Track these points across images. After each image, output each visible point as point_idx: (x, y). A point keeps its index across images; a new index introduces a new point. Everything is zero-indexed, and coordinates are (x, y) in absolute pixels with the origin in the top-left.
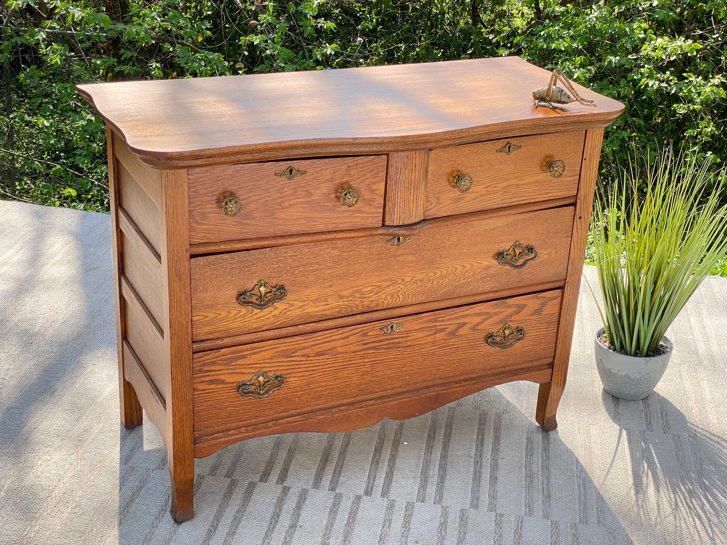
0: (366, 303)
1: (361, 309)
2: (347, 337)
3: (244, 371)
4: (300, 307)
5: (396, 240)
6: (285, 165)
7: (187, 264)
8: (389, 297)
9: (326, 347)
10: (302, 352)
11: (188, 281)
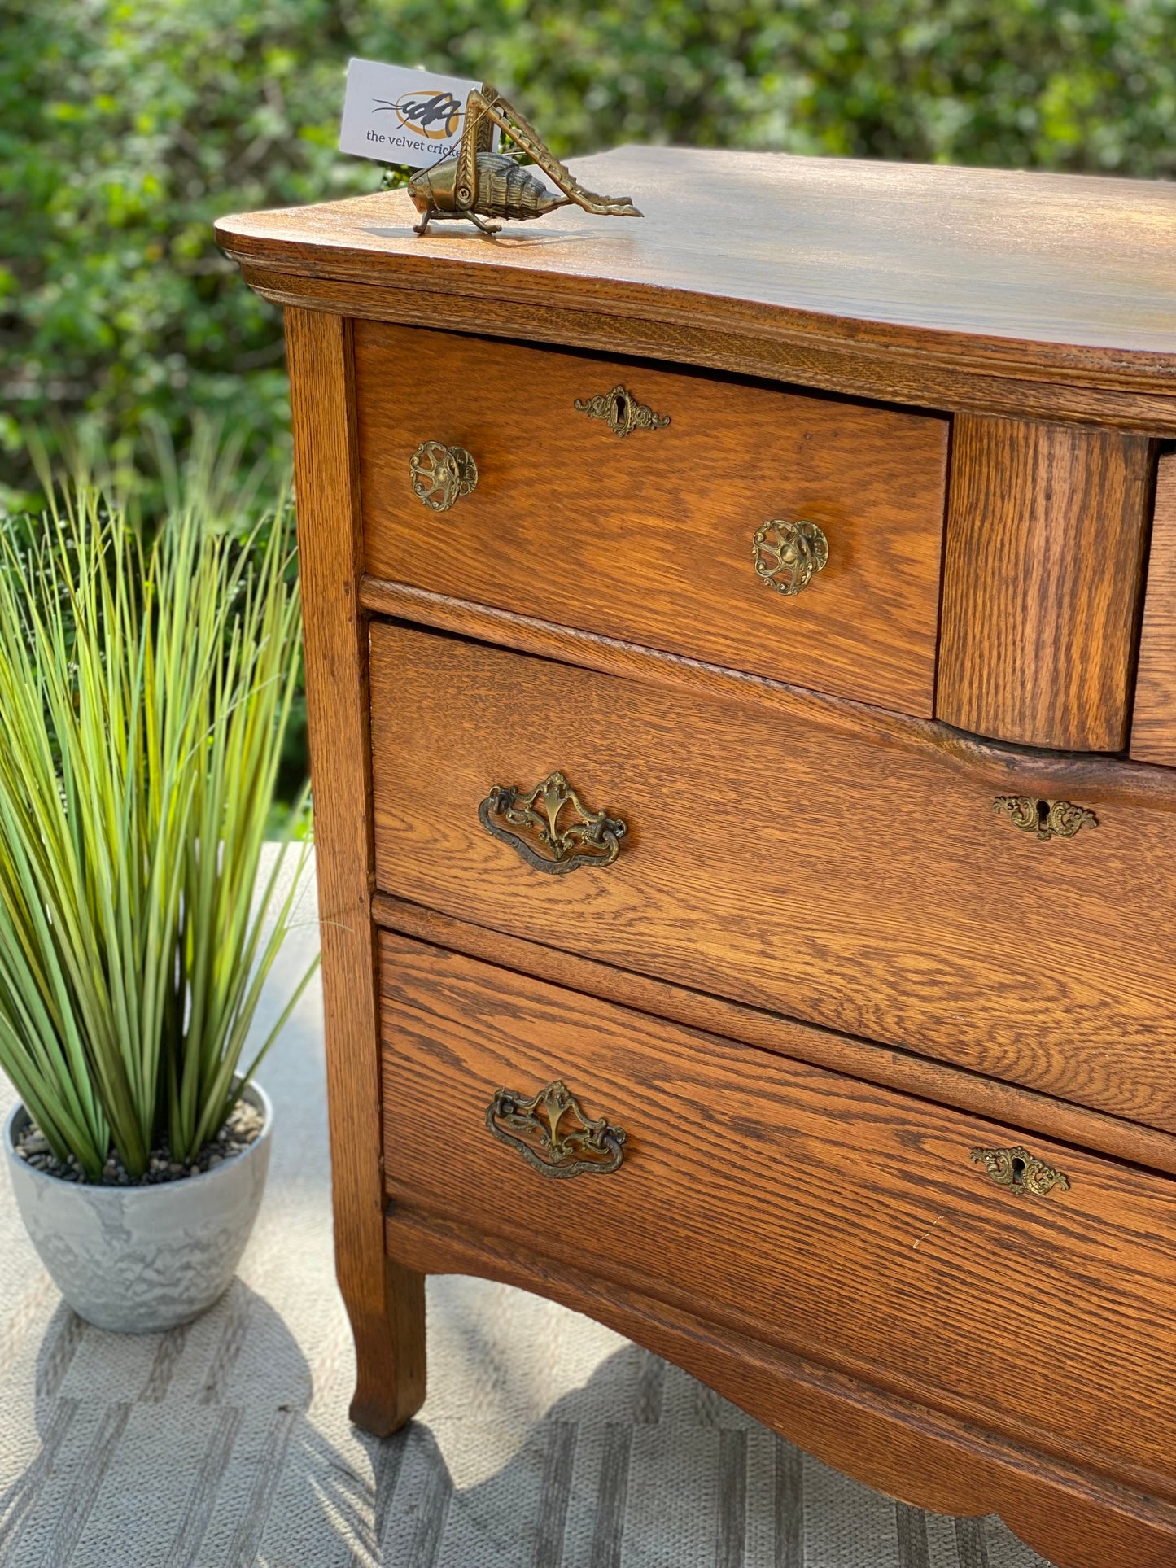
0: (915, 1013)
1: (891, 1030)
2: (845, 1116)
3: (514, 1058)
4: (680, 923)
5: (1032, 812)
6: (605, 378)
7: (346, 636)
8: (1005, 1035)
9: (770, 1112)
10: (689, 1090)
11: (353, 687)
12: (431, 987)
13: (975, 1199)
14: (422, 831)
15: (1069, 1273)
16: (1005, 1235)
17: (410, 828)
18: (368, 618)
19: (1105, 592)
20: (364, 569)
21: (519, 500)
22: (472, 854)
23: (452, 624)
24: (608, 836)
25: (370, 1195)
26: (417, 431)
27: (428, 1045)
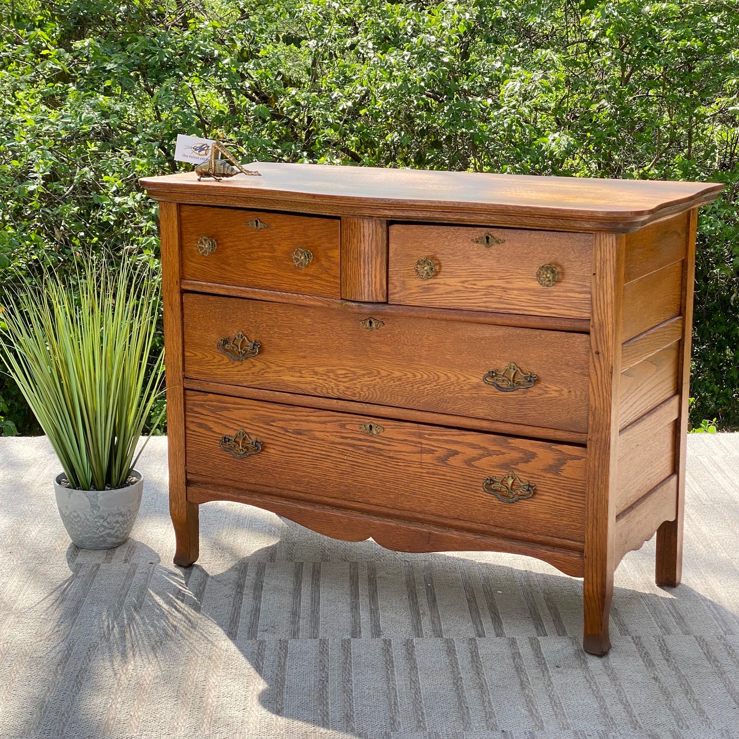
0: (342, 387)
1: (335, 393)
2: (325, 423)
3: (228, 424)
4: (276, 372)
5: (368, 323)
6: (252, 216)
7: (177, 297)
8: (365, 389)
9: (304, 426)
10: (281, 424)
11: (179, 314)
12: (202, 406)
13: (360, 440)
14: (200, 356)
15: (385, 456)
16: (369, 449)
17: (196, 355)
18: (183, 292)
19: (379, 260)
20: (182, 278)
21: (229, 252)
22: (215, 361)
23: (209, 291)
24: (255, 347)
25: (182, 480)
26: (198, 235)
27: (201, 425)
